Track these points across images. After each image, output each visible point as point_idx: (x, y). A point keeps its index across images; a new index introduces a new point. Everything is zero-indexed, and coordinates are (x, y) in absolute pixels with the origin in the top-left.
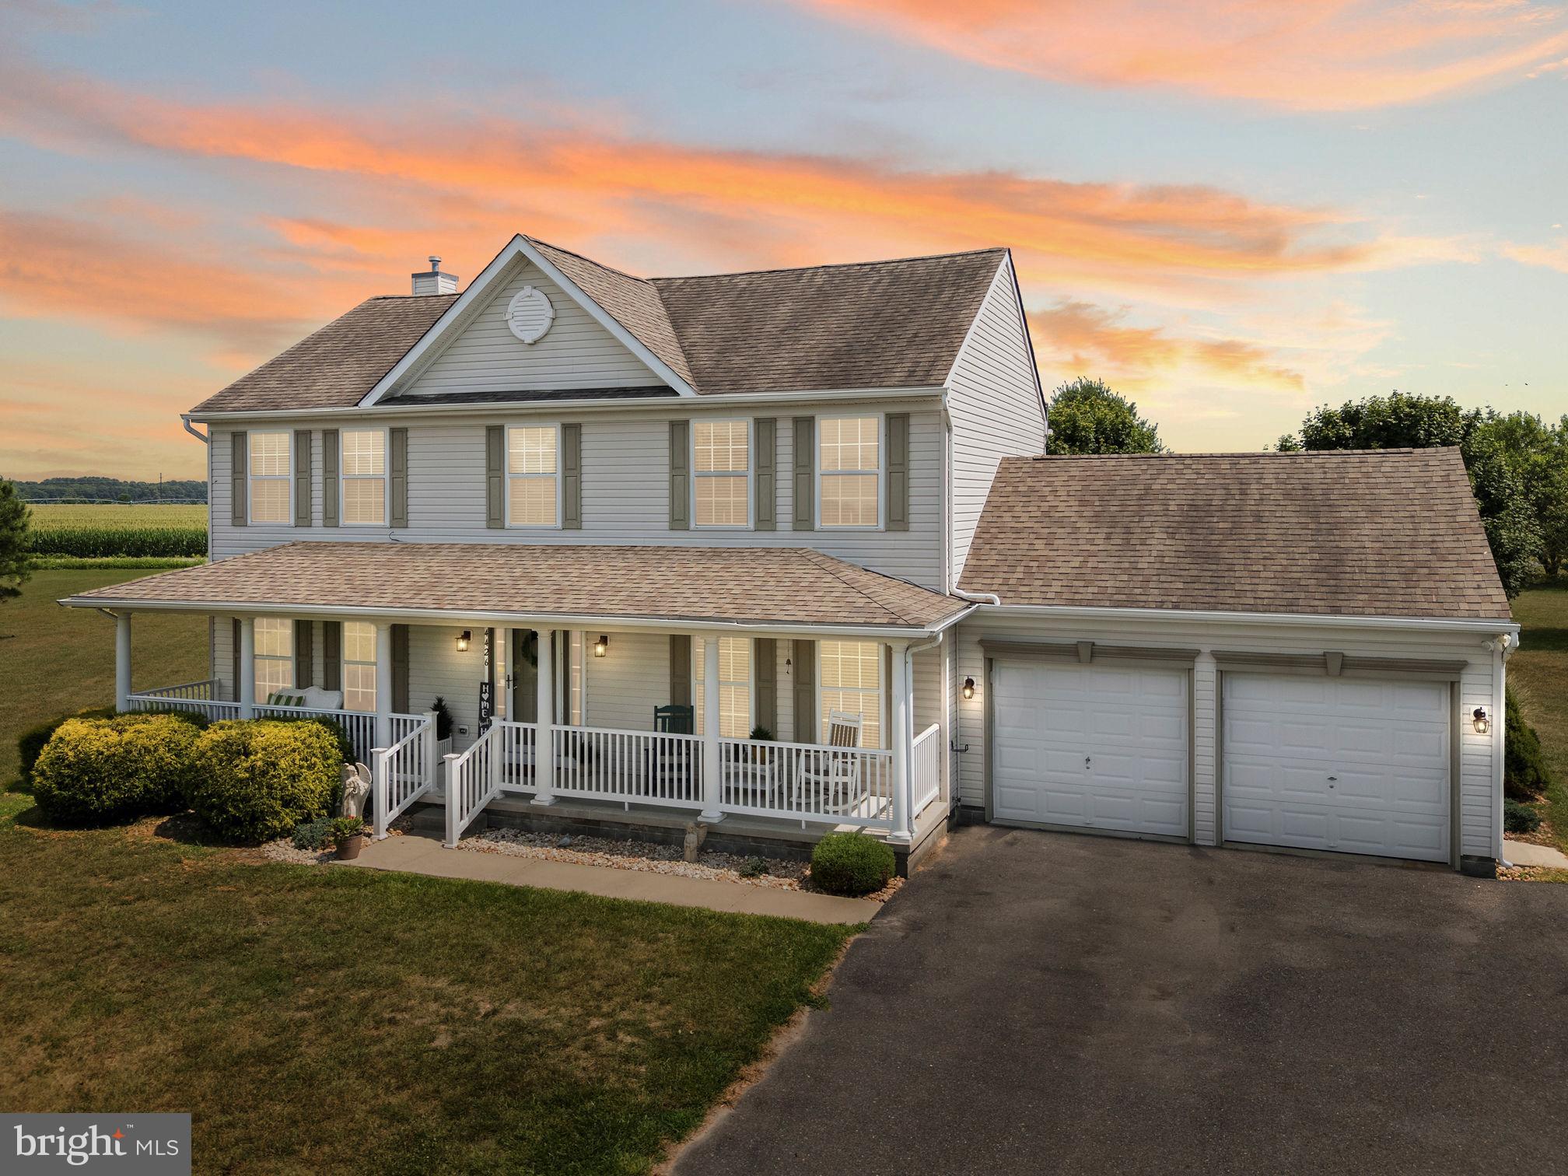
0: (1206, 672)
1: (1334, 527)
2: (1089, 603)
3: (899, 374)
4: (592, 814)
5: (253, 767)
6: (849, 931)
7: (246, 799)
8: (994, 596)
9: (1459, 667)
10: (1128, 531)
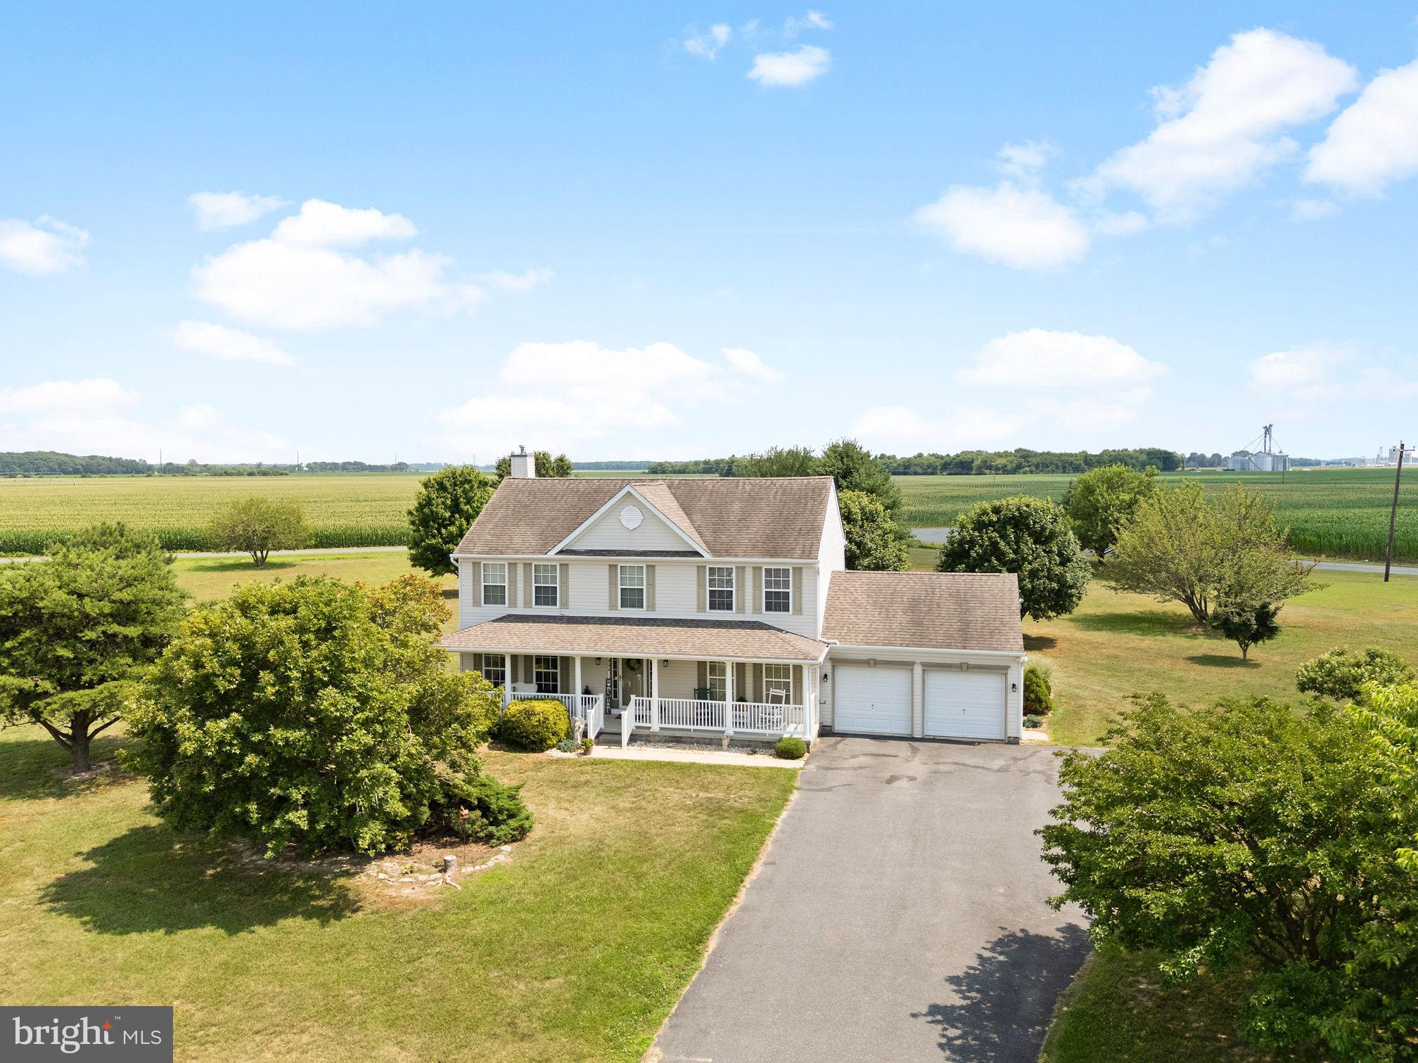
0: (918, 670)
1: (968, 610)
2: (874, 644)
3: (798, 552)
4: (678, 734)
5: (539, 720)
6: (798, 770)
7: (538, 733)
8: (836, 641)
9: (1007, 668)
10: (887, 611)
